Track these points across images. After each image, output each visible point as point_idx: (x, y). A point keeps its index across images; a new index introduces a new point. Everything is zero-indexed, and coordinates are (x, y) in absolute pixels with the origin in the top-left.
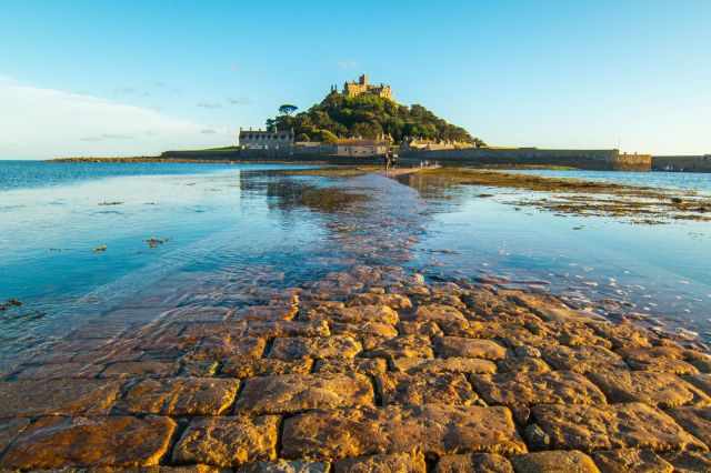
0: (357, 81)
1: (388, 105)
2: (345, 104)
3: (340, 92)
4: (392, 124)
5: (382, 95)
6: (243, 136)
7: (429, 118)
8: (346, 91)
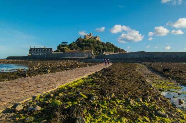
0: (89, 35)
1: (98, 42)
2: (84, 41)
3: (83, 38)
4: (99, 48)
5: (97, 39)
6: (31, 50)
7: (112, 46)
8: (85, 38)
